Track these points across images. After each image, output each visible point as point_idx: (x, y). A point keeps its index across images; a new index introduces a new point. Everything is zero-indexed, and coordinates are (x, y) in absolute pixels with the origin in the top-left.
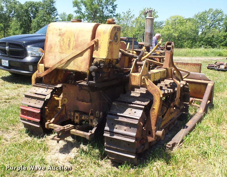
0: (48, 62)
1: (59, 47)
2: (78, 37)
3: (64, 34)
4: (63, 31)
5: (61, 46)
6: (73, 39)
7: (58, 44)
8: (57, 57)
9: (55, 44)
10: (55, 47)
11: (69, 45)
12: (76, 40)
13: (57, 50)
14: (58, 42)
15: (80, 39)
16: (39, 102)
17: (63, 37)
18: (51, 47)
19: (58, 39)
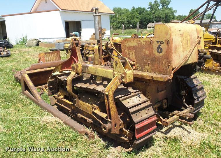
0: (174, 62)
1: (182, 46)
2: (191, 35)
3: (183, 34)
4: (182, 31)
5: (183, 46)
6: (189, 38)
7: (181, 44)
8: (181, 56)
9: (179, 45)
10: (179, 47)
11: (187, 43)
12: (191, 39)
13: (180, 49)
14: (180, 41)
15: (193, 37)
16: (148, 110)
17: (183, 37)
18: (176, 48)
19: (180, 39)
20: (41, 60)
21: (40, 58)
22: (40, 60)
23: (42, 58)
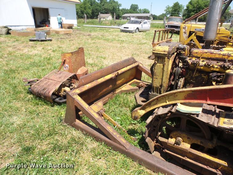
20: (66, 62)
21: (65, 61)
22: (64, 62)
23: (68, 61)
